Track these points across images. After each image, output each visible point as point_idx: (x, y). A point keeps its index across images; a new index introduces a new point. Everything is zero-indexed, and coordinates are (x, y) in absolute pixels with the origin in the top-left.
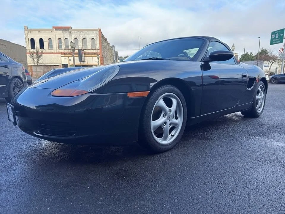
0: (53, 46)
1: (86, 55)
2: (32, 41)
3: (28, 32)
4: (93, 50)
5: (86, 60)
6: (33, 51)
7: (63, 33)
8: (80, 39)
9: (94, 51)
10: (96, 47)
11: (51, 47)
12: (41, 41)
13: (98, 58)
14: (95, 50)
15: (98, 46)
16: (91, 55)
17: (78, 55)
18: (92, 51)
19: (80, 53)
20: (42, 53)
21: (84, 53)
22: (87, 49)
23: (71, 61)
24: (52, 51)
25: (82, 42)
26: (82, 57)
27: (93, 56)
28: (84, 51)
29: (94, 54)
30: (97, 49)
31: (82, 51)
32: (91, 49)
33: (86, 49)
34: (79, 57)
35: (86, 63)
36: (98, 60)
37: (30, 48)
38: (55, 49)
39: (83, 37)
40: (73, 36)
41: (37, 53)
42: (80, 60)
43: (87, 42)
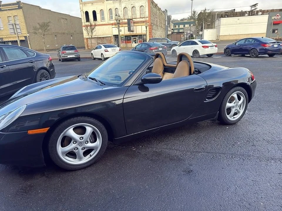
0: (105, 17)
1: (135, 25)
2: (87, 13)
3: (83, 5)
4: (142, 18)
5: (135, 30)
6: (88, 23)
7: (114, 3)
8: (129, 7)
9: (143, 20)
10: (145, 15)
11: (103, 18)
12: (94, 13)
13: (146, 27)
14: (144, 18)
15: (147, 14)
16: (140, 24)
17: (127, 25)
18: (141, 20)
20: (95, 25)
21: (134, 23)
22: (136, 18)
23: (121, 31)
24: (104, 23)
25: (131, 11)
26: (131, 27)
27: (142, 24)
28: (134, 20)
29: (143, 22)
30: (146, 17)
31: (131, 21)
32: (140, 18)
33: (135, 18)
34: (128, 26)
35: (134, 33)
36: (146, 29)
37: (85, 21)
38: (107, 20)
39: (132, 6)
40: (123, 5)
41: (91, 26)
42: (129, 30)
43: (137, 10)
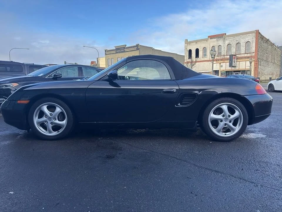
0: (207, 55)
1: (239, 60)
2: (190, 51)
3: (187, 45)
4: (247, 54)
5: (238, 65)
6: (190, 60)
7: (217, 41)
8: (234, 44)
9: (249, 55)
10: (251, 50)
11: (205, 55)
12: (197, 51)
14: (249, 53)
15: (253, 49)
16: (244, 60)
17: (229, 61)
18: (246, 55)
19: (231, 58)
20: (196, 62)
21: (237, 58)
22: (241, 54)
23: (222, 67)
24: (206, 59)
25: (235, 47)
26: (233, 62)
27: (246, 60)
28: (237, 55)
29: (248, 57)
30: (252, 53)
31: (233, 56)
32: (245, 53)
33: (239, 54)
34: (230, 62)
35: (237, 69)
36: (251, 64)
37: (188, 58)
38: (209, 57)
39: (237, 42)
40: (227, 42)
41: (192, 62)
42: (231, 65)
43: (241, 46)
